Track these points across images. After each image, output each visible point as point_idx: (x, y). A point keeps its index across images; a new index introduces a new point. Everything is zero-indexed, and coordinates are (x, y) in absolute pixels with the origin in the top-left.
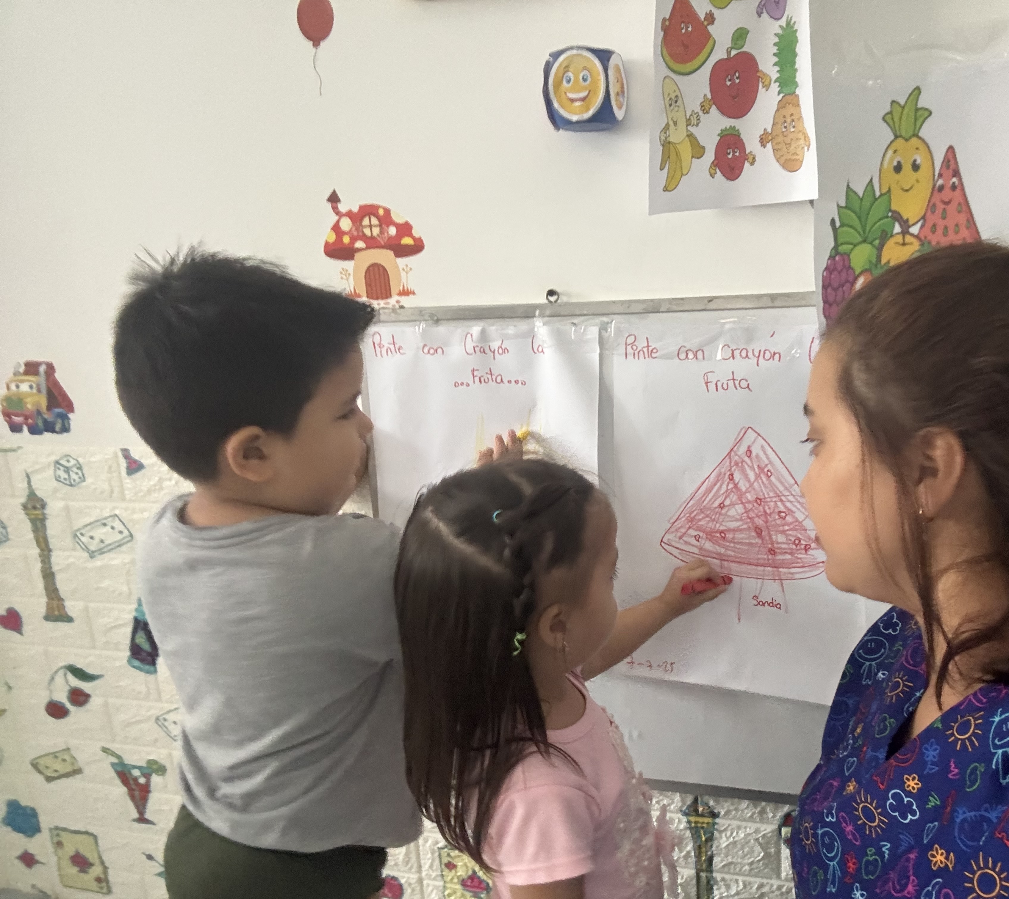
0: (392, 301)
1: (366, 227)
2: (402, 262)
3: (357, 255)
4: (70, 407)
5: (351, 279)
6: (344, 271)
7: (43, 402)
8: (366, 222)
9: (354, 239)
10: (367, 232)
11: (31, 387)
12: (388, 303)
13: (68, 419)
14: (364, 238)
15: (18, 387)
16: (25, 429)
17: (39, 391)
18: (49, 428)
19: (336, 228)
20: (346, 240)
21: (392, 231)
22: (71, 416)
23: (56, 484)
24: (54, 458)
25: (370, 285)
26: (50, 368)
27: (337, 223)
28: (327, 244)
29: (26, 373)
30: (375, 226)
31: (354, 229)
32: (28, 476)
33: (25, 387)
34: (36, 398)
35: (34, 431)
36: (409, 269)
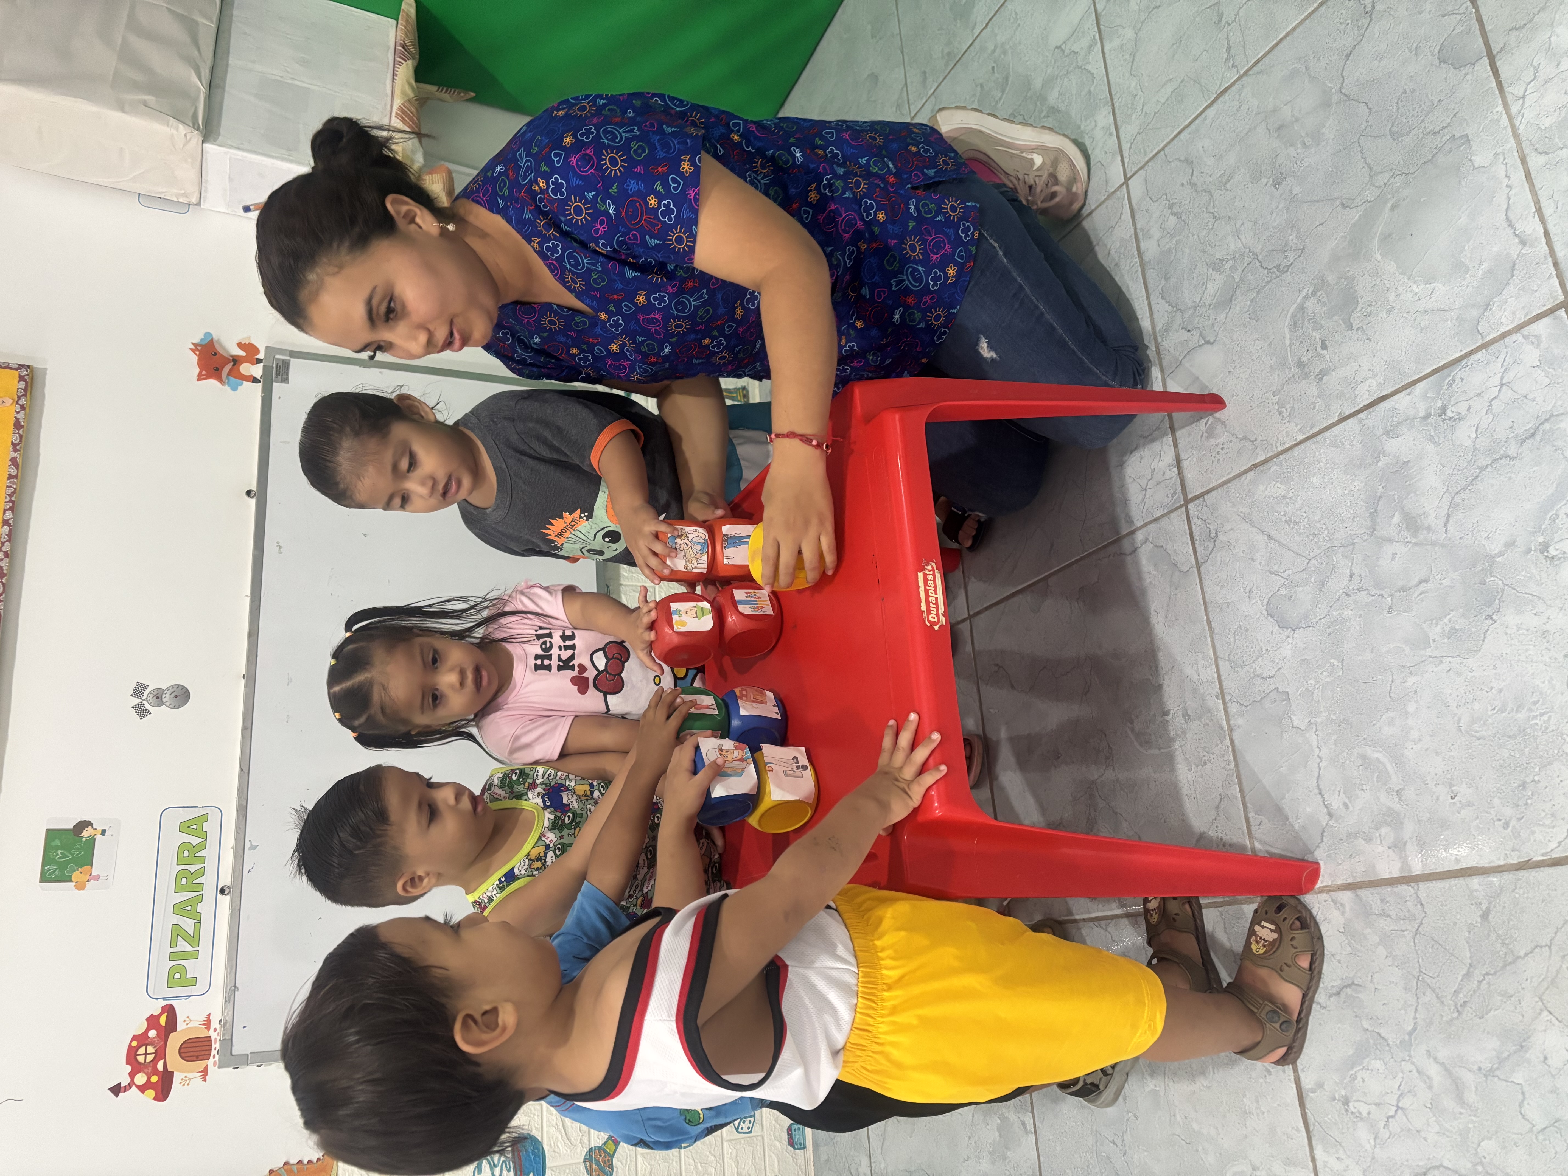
0: (214, 1035)
1: (145, 1059)
2: (181, 1026)
3: (169, 1069)
5: (190, 1075)
6: (183, 1082)
8: (141, 1059)
9: (155, 1072)
10: (150, 1058)
12: (216, 1039)
14: (155, 1061)
19: (142, 1089)
20: (154, 1079)
21: (152, 1033)
25: (197, 1057)
27: (138, 1087)
28: (156, 1099)
30: (146, 1050)
31: (146, 1071)
36: (188, 1020)
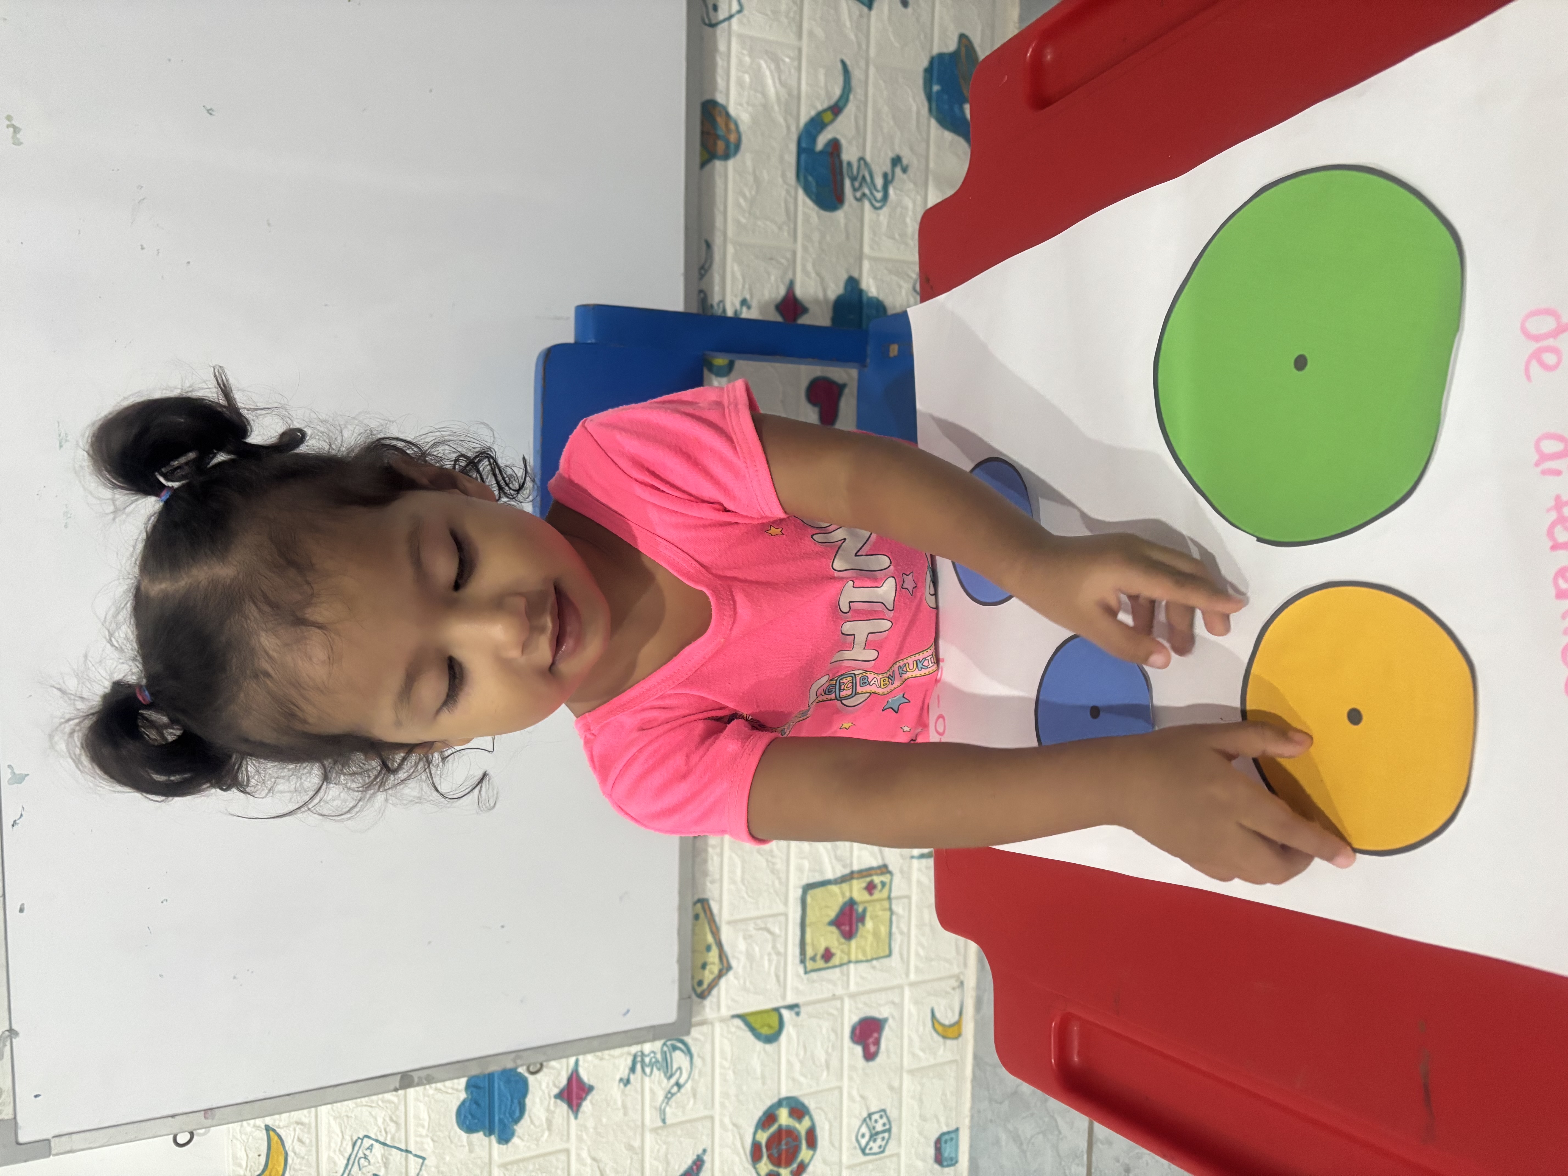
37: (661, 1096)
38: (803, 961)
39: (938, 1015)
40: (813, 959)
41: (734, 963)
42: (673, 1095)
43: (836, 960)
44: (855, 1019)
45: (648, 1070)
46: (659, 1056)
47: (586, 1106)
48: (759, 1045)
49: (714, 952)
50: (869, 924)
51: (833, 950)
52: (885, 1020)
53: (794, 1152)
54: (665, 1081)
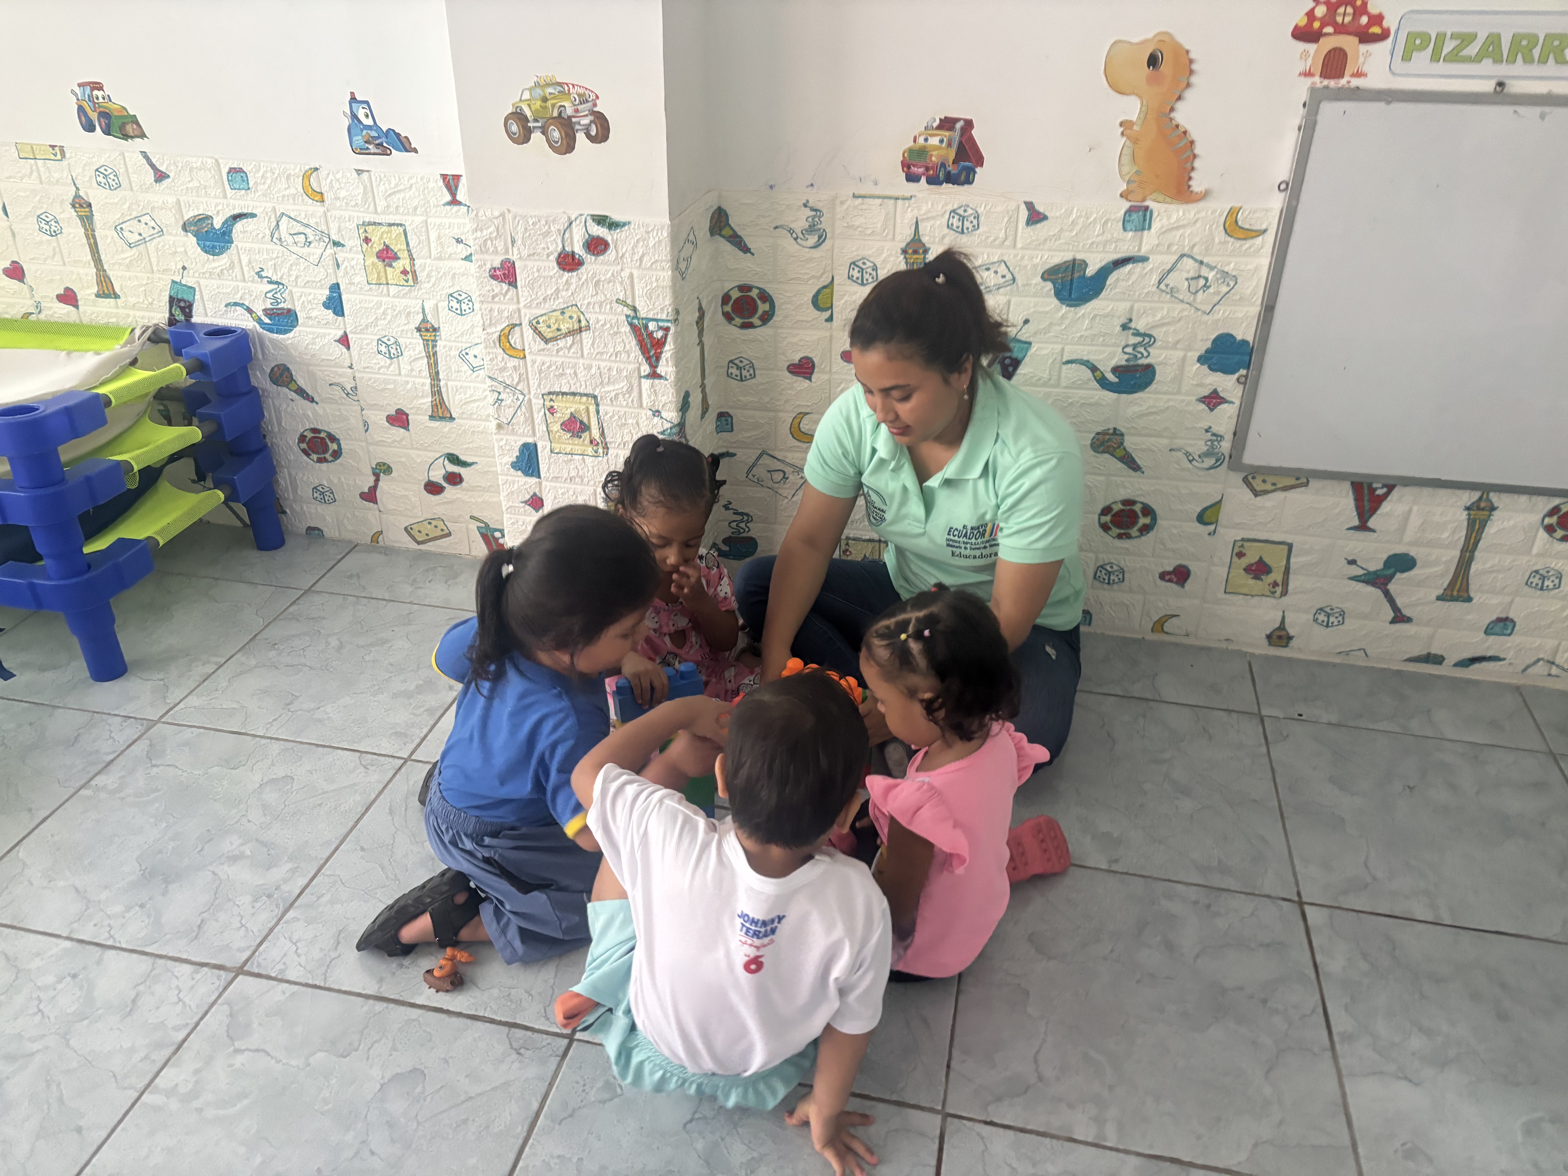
0: (1343, 82)
1: (1340, 14)
2: (1364, 48)
3: (1322, 40)
4: (980, 161)
5: (1310, 59)
6: (1305, 53)
7: (952, 155)
8: (1341, 10)
9: (1322, 26)
10: (1339, 19)
11: (941, 141)
12: (1339, 83)
13: (975, 172)
14: (1335, 24)
15: (926, 140)
16: (923, 180)
17: (949, 145)
18: (951, 179)
19: (1310, 15)
20: (1316, 25)
21: (1364, 20)
22: (978, 170)
23: (946, 231)
24: (950, 208)
25: (1326, 66)
26: (969, 124)
27: (1312, 10)
28: (1296, 27)
29: (939, 127)
30: (1349, 14)
31: (1327, 16)
32: (917, 223)
33: (934, 141)
34: (943, 152)
35: (932, 181)
36: (1368, 54)
37: (1190, 450)
38: (1243, 540)
39: (1174, 619)
40: (1242, 546)
41: (1259, 498)
42: (1187, 457)
43: (1235, 559)
44: (1191, 568)
45: (1209, 443)
46: (1217, 450)
47: (1203, 406)
48: (1199, 510)
49: (1269, 487)
50: (1252, 582)
51: (1243, 559)
52: (1183, 586)
53: (1118, 525)
54: (1198, 453)
